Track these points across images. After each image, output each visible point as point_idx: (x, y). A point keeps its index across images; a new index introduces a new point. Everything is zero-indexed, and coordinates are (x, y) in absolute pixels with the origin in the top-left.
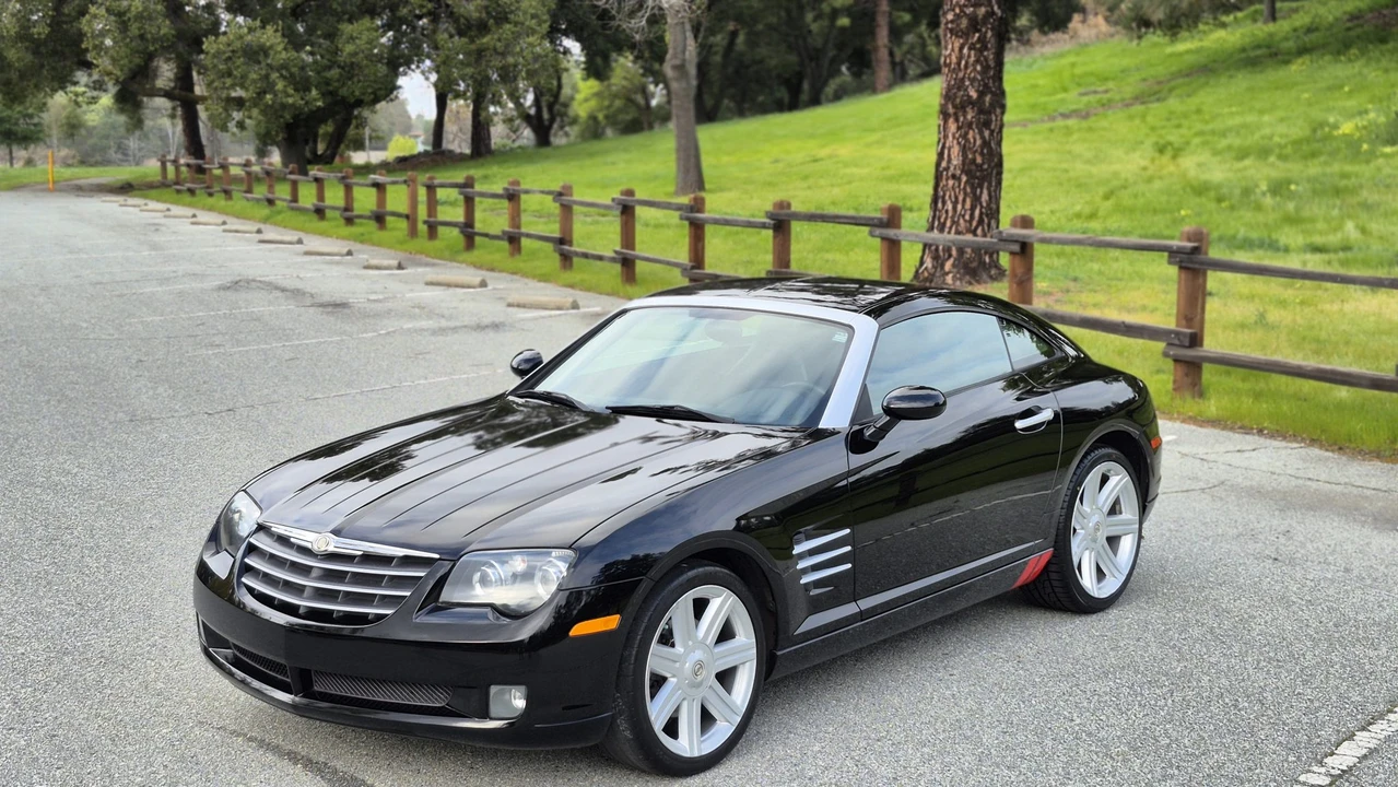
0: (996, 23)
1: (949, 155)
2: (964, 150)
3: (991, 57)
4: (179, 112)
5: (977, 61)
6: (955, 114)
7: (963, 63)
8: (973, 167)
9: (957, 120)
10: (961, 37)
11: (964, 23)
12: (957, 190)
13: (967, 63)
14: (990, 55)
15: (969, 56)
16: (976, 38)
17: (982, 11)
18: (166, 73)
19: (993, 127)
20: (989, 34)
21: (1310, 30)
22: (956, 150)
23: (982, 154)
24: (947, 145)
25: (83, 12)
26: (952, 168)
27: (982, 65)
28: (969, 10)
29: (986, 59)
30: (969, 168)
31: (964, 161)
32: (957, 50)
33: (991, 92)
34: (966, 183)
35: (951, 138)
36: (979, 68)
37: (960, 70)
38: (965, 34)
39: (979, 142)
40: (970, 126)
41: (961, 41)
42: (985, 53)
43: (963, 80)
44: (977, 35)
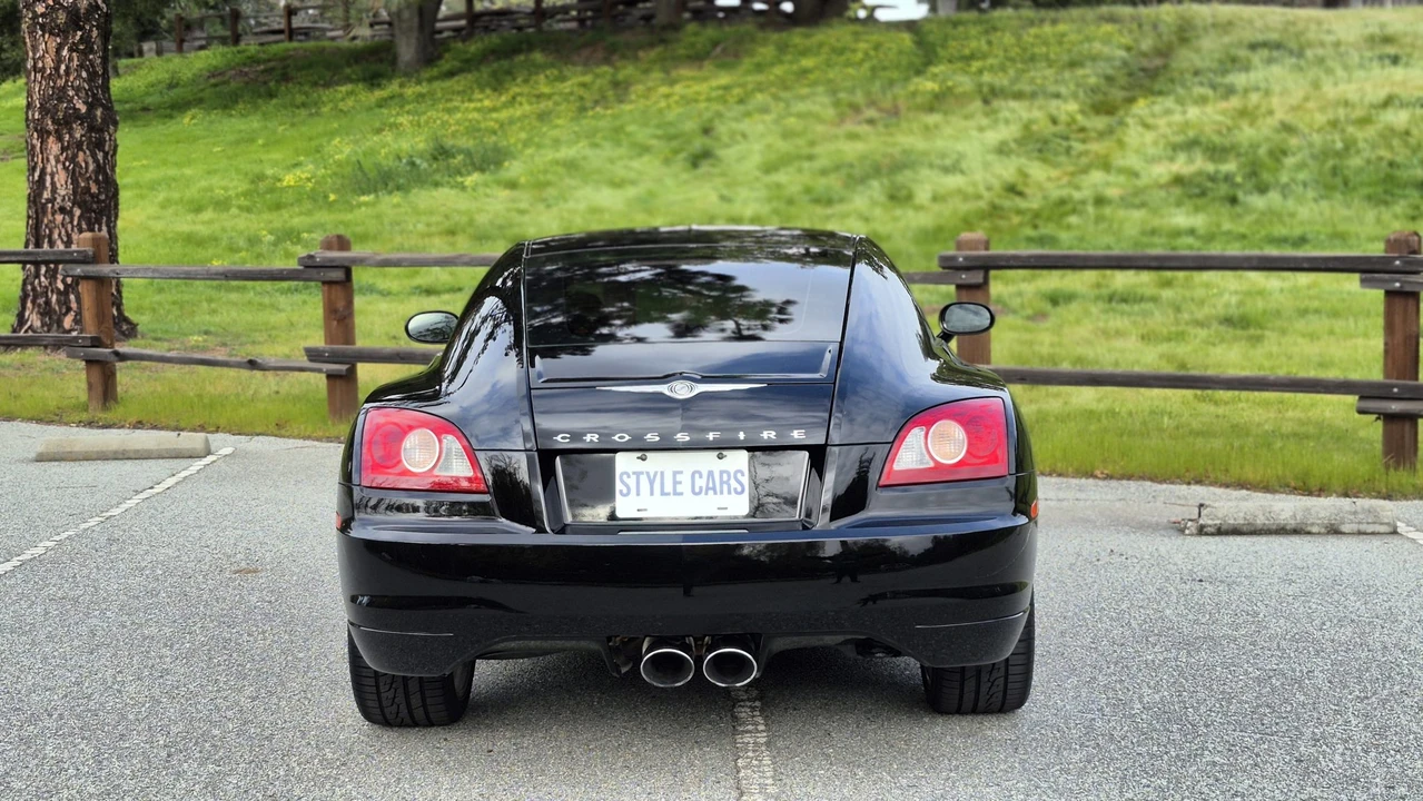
0: (102, 20)
1: (53, 183)
2: (74, 177)
3: (99, 61)
5: (81, 66)
6: (57, 131)
7: (63, 67)
8: (88, 198)
9: (60, 139)
10: (58, 35)
11: (62, 17)
12: (69, 227)
13: (68, 67)
14: (96, 58)
15: (71, 59)
16: (78, 38)
19: (107, 148)
20: (95, 33)
22: (61, 177)
23: (97, 181)
24: (49, 170)
26: (59, 200)
27: (87, 71)
29: (93, 66)
30: (81, 197)
31: (75, 192)
32: (52, 51)
33: (102, 105)
34: (79, 218)
35: (53, 162)
36: (84, 74)
37: (60, 77)
38: (63, 32)
39: (92, 167)
40: (79, 146)
41: (58, 40)
42: (91, 57)
43: (64, 89)
44: (79, 33)
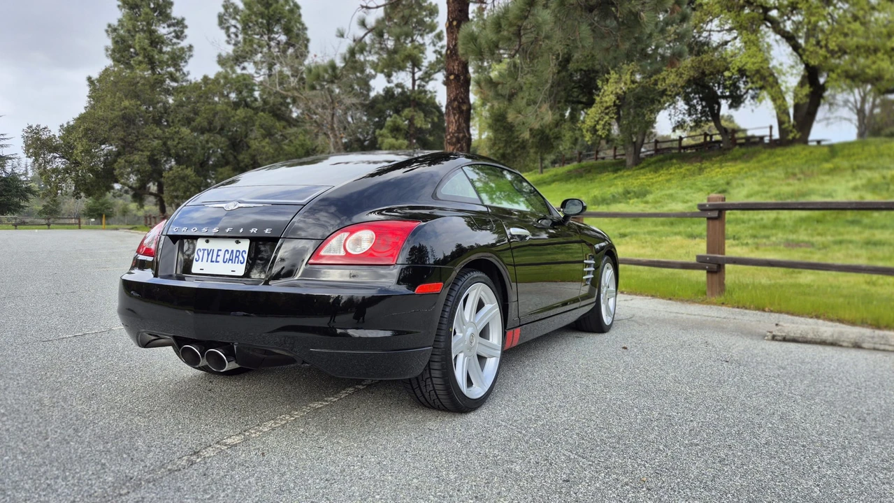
4: (158, 203)
11: (454, 140)
17: (461, 135)
18: (153, 187)
20: (464, 144)
21: (555, 176)
25: (115, 161)
28: (456, 135)
44: (459, 145)
